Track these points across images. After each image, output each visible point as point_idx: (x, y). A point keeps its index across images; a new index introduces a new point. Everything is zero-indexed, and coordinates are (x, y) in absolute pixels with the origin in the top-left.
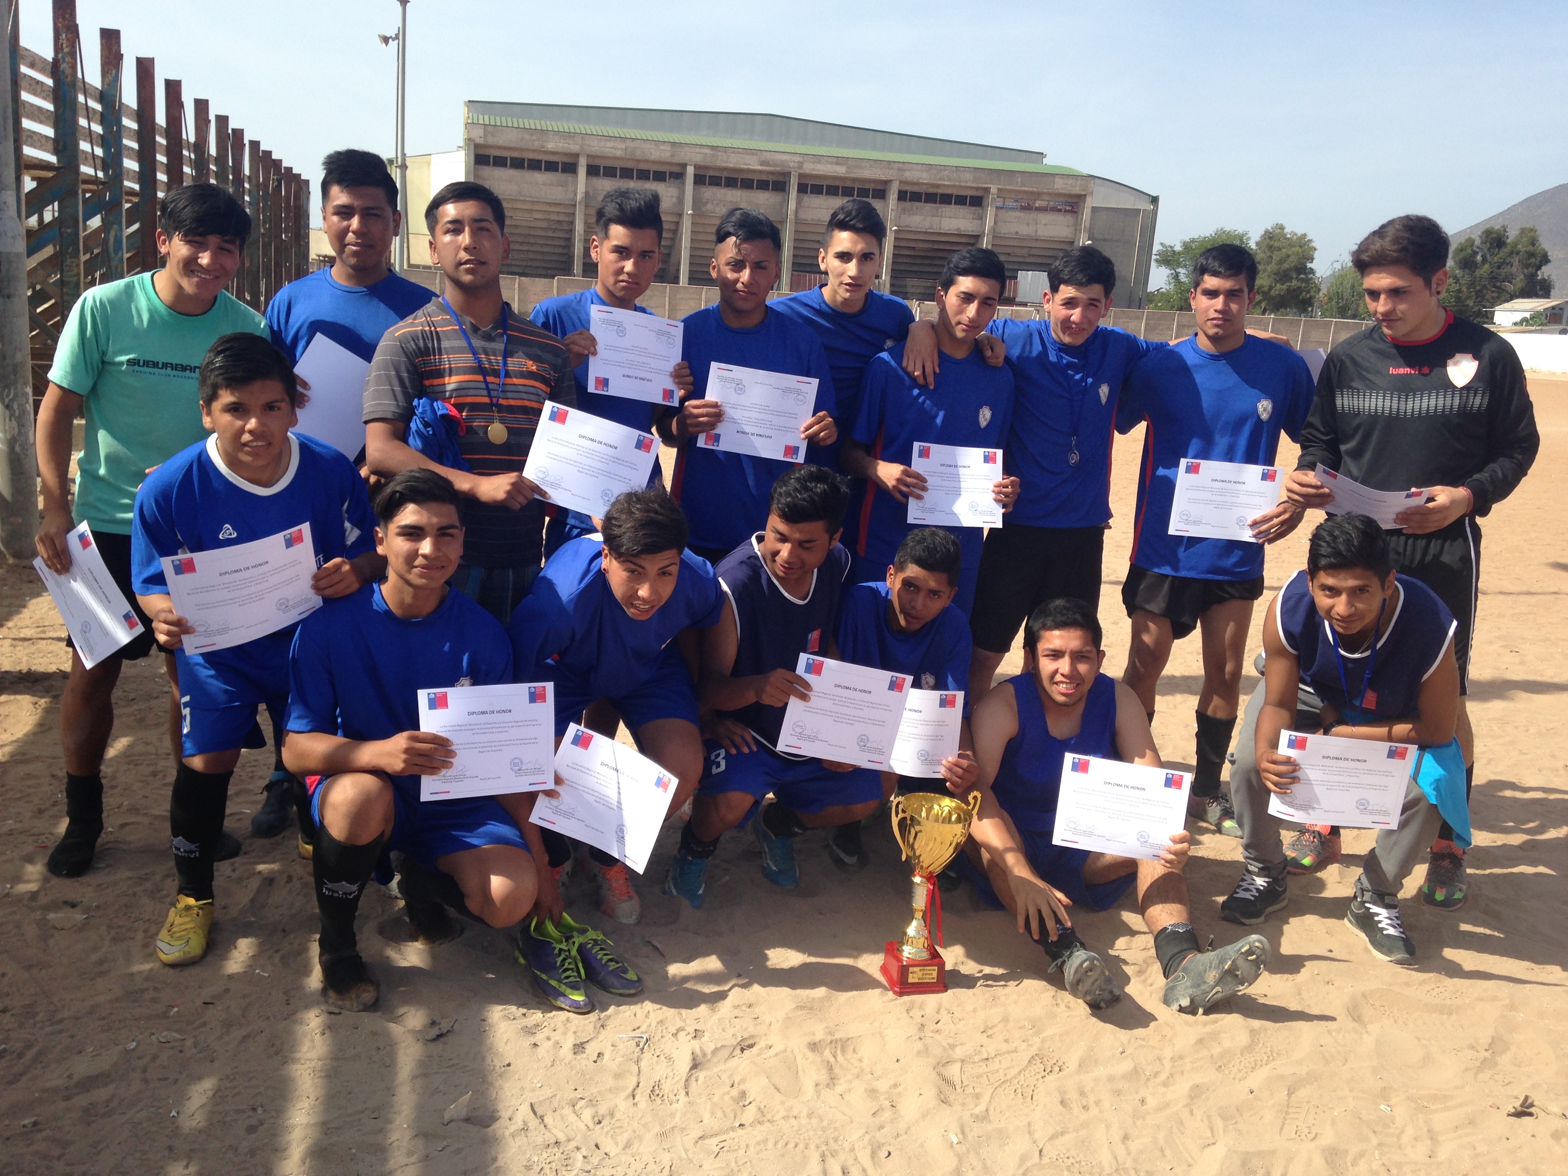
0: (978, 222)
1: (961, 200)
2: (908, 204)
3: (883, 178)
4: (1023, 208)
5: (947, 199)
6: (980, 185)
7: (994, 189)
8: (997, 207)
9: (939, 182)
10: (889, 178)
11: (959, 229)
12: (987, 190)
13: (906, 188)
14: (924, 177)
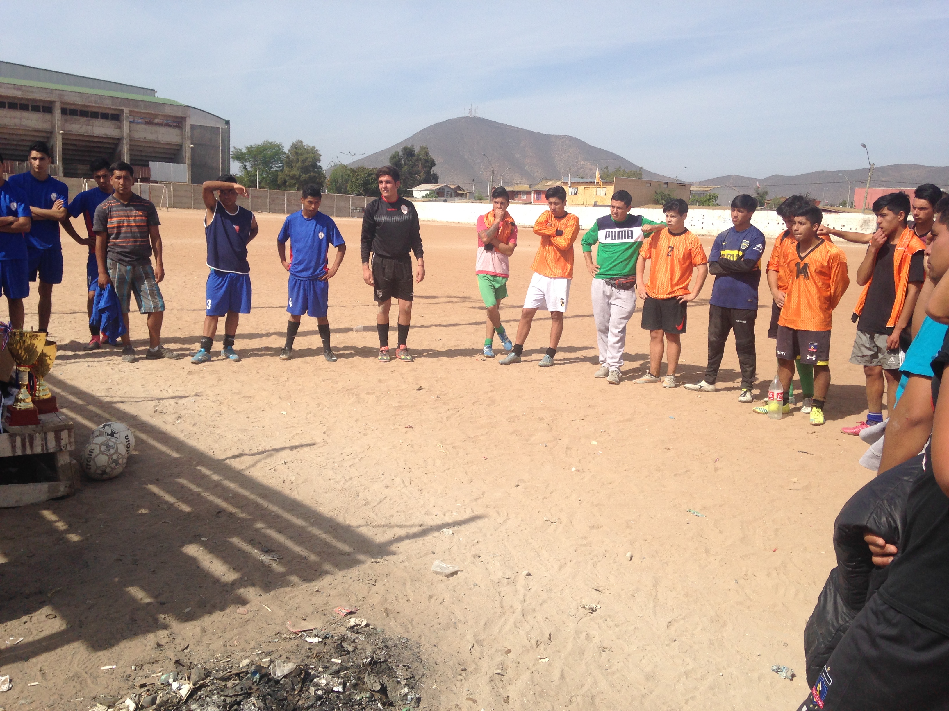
0: (118, 130)
1: (105, 116)
2: (69, 117)
3: (49, 99)
4: (147, 123)
5: (95, 115)
6: (117, 108)
7: (126, 110)
8: (130, 122)
9: (90, 104)
10: (53, 99)
11: (106, 134)
12: (122, 111)
13: (65, 106)
14: (78, 101)
